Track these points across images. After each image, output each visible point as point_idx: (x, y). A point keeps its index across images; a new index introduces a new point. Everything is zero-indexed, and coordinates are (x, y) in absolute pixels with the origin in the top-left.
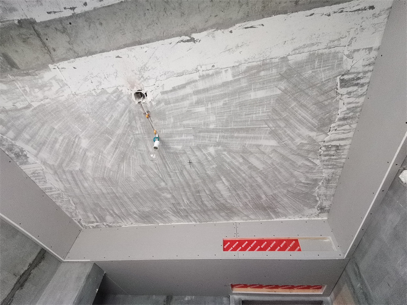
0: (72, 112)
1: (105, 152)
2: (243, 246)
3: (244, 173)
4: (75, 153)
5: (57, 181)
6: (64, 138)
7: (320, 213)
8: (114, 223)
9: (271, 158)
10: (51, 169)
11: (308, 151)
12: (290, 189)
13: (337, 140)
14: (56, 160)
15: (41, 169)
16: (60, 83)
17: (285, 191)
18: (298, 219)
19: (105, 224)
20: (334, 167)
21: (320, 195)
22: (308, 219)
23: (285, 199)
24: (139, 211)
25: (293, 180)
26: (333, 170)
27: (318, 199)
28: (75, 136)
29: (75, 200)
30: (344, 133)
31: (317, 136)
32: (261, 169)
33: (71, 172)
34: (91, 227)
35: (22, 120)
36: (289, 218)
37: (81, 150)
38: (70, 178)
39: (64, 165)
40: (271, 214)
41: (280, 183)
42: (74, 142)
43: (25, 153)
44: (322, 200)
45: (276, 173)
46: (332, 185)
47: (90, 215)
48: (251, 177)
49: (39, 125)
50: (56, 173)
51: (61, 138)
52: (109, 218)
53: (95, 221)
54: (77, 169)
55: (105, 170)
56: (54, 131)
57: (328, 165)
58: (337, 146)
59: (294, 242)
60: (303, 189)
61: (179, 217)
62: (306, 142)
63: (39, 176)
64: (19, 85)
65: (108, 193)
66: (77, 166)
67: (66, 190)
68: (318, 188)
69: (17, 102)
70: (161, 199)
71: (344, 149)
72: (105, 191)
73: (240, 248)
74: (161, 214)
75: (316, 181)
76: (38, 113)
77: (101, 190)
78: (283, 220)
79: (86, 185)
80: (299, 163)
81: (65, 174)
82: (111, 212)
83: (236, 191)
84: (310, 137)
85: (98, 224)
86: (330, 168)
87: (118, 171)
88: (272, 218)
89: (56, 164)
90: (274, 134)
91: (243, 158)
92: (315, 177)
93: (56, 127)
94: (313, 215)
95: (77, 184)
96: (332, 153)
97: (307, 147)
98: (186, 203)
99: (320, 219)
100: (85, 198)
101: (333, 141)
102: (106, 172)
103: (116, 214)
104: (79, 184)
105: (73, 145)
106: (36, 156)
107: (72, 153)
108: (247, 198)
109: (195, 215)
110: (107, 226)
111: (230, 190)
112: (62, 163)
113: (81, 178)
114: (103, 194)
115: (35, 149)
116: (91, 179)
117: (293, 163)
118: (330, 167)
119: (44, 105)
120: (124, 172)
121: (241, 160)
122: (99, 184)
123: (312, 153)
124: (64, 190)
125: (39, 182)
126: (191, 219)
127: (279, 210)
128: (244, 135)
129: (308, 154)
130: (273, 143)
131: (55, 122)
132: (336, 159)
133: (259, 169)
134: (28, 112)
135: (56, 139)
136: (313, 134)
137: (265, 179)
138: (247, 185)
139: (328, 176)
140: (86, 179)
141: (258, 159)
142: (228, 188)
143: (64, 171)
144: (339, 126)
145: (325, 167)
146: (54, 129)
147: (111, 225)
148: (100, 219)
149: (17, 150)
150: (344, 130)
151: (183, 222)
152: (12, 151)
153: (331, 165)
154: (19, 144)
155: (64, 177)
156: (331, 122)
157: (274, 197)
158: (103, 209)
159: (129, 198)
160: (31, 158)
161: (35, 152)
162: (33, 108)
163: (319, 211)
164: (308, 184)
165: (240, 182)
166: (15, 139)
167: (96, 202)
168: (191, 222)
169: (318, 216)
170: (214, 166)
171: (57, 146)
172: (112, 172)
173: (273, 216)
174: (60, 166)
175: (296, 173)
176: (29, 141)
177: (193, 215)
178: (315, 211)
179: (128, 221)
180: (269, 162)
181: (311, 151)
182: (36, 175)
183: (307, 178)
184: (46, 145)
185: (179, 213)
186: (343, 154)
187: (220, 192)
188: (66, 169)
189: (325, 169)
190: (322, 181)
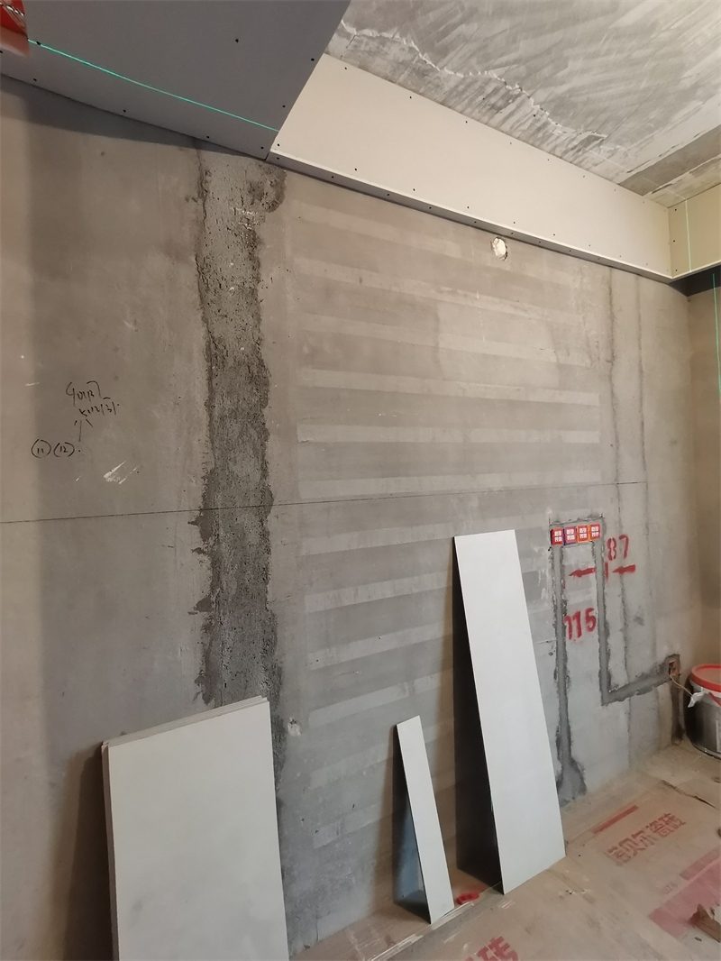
20: (455, 93)
27: (371, 33)
46: (404, 75)
60: (432, 16)
68: (411, 49)
75: (441, 52)
86: (457, 86)
92: (455, 55)
96: (493, 99)
118: (461, 87)
132: (472, 100)
144: (537, 121)
145: (468, 81)
175: (504, 24)
183: (466, 40)
186: (477, 111)
189: (464, 79)
190: (429, 62)
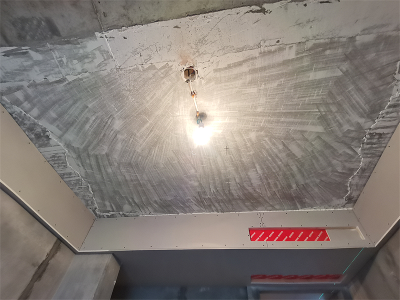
0: (112, 89)
1: (138, 134)
2: (270, 236)
3: (281, 161)
4: (105, 135)
5: (78, 165)
6: (96, 119)
7: (346, 203)
8: (131, 212)
9: (312, 145)
10: (75, 152)
11: (353, 139)
12: (323, 179)
13: (382, 128)
14: (83, 143)
15: (64, 152)
16: (105, 55)
17: (318, 181)
18: (324, 210)
19: (121, 213)
20: (373, 156)
21: (352, 185)
22: (333, 209)
23: (316, 190)
24: (160, 200)
25: (330, 169)
26: (371, 159)
27: (349, 189)
28: (109, 116)
29: (94, 186)
30: (390, 121)
31: (365, 123)
32: (299, 157)
33: (96, 157)
34: (105, 216)
35: (51, 95)
36: (315, 209)
37: (112, 132)
38: (93, 163)
39: (90, 148)
40: (298, 204)
41: (315, 172)
42: (107, 123)
43: (47, 133)
44: (353, 190)
45: (314, 161)
46: (366, 174)
47: (107, 203)
48: (287, 165)
49: (71, 102)
50: (79, 157)
51: (94, 118)
52: (127, 207)
53: (111, 210)
54: (104, 153)
55: (133, 155)
56: (87, 110)
57: (368, 154)
58: (380, 135)
59: (322, 232)
60: (337, 179)
61: (201, 206)
62: (352, 129)
63: (60, 160)
64: (56, 54)
65: (132, 180)
66: (105, 149)
67: (87, 175)
68: (352, 178)
69: (49, 75)
70: (187, 188)
71: (386, 137)
72: (128, 178)
73: (267, 238)
74: (184, 204)
75: (352, 170)
76: (71, 88)
77: (124, 176)
78: (308, 210)
79: (110, 170)
80: (340, 152)
81: (89, 159)
82: (131, 200)
83: (267, 180)
84: (358, 123)
85: (114, 213)
86: (369, 157)
87: (147, 156)
88: (297, 208)
89: (82, 147)
90: (323, 119)
91: (284, 145)
92: (352, 166)
93: (90, 106)
94: (340, 206)
95: (100, 170)
96: (375, 141)
97: (353, 135)
98: (212, 192)
99: (345, 209)
100: (105, 186)
101: (378, 128)
102: (134, 157)
103: (135, 203)
104: (103, 169)
105: (105, 126)
106: (60, 137)
107: (102, 135)
108: (277, 187)
109: (219, 204)
110: (123, 216)
111: (261, 179)
112: (89, 146)
113: (106, 162)
114: (126, 181)
115: (61, 129)
116: (116, 164)
117: (334, 151)
118: (369, 156)
119: (81, 79)
120: (154, 158)
121: (281, 147)
122: (123, 170)
123: (357, 141)
124: (84, 176)
125: (58, 167)
126: (214, 208)
127: (307, 200)
128: (291, 120)
129: (352, 142)
130: (320, 129)
131: (90, 100)
132: (376, 148)
133: (297, 157)
134: (60, 87)
135: (88, 119)
136: (362, 121)
137: (300, 168)
138: (281, 173)
139: (365, 165)
140: (111, 165)
141: (299, 146)
142: (260, 177)
143: (88, 155)
144: (387, 113)
145: (365, 155)
146: (87, 107)
147: (127, 214)
148: (117, 208)
149: (39, 130)
150: (391, 117)
151: (204, 212)
152: (33, 132)
153: (371, 153)
154: (43, 123)
155: (88, 161)
156: (382, 108)
157: (305, 187)
158: (123, 197)
159: (153, 186)
160: (54, 140)
161: (59, 133)
162: (67, 82)
163: (347, 202)
164: (343, 173)
165: (274, 171)
166: (39, 117)
167: (116, 189)
168: (213, 212)
169: (344, 206)
170: (251, 153)
171: (87, 126)
172: (140, 157)
173: (299, 206)
174: (86, 149)
175: (334, 162)
176: (55, 120)
177: (217, 205)
178: (343, 201)
179: (146, 210)
180: (310, 150)
181: (356, 139)
182: (56, 158)
183: (344, 167)
184: (74, 126)
185: (202, 202)
186: (383, 142)
187: (250, 181)
188: (91, 153)
189: (364, 158)
190: (358, 171)
